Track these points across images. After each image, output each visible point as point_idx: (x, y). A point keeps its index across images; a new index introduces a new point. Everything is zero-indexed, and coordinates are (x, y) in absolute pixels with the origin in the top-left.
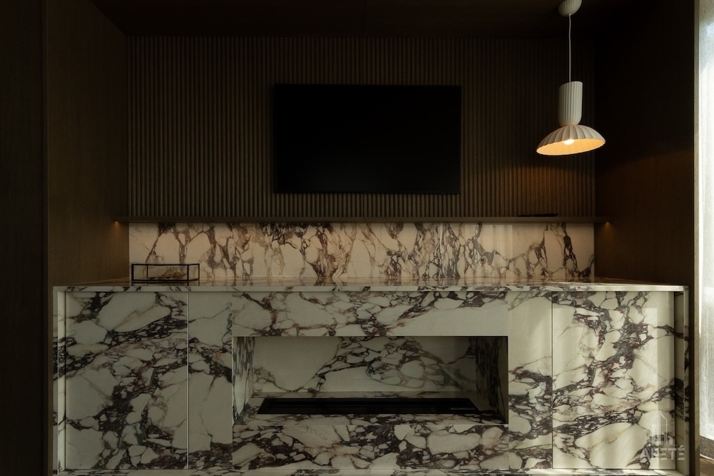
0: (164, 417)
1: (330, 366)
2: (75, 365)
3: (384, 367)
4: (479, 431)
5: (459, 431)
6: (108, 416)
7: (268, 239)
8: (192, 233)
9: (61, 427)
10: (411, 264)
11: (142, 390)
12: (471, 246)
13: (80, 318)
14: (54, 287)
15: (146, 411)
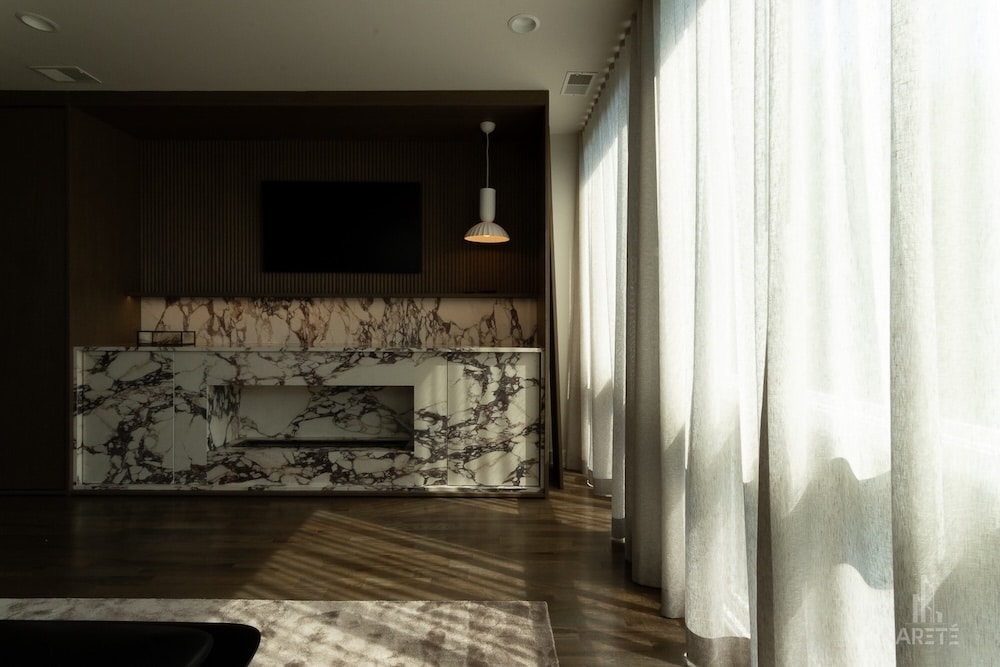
0: (156, 445)
1: (303, 416)
2: (90, 406)
3: (348, 417)
4: (392, 457)
5: (377, 457)
6: (115, 444)
7: (258, 311)
8: (194, 306)
9: (79, 451)
10: (380, 333)
11: (140, 425)
12: (432, 317)
13: (94, 371)
14: (75, 348)
15: (143, 441)
